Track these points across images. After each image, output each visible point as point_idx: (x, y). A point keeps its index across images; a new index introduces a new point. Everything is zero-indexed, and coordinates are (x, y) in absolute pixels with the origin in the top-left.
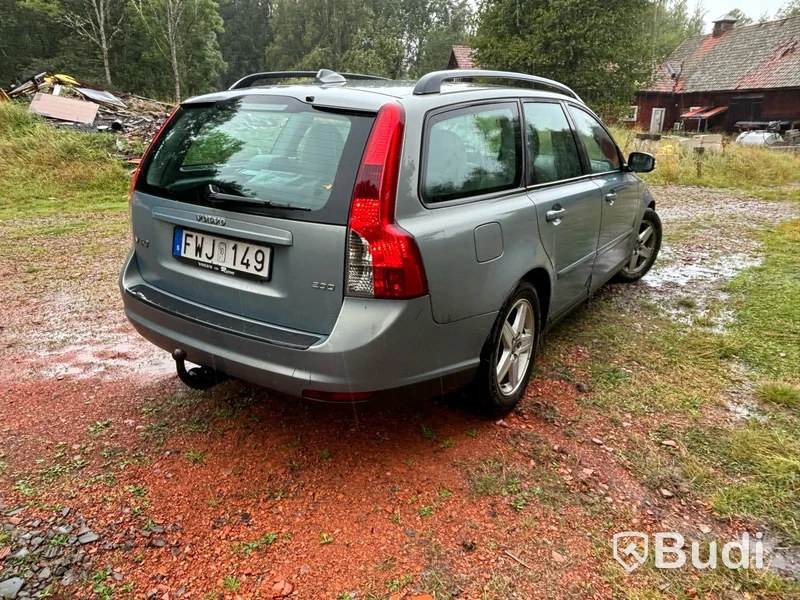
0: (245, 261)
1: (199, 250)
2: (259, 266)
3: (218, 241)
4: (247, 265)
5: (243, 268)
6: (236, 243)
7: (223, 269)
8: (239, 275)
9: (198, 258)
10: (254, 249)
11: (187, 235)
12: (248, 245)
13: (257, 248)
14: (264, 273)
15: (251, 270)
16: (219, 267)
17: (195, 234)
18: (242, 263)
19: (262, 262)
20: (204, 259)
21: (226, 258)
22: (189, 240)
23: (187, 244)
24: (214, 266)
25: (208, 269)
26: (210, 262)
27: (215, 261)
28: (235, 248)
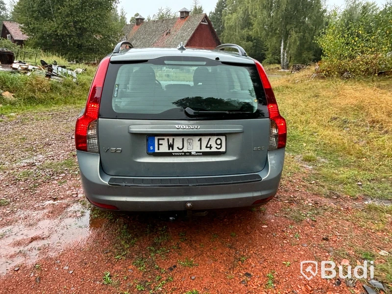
0: (209, 146)
1: (171, 146)
2: (219, 147)
3: (186, 138)
4: (211, 147)
5: (208, 150)
6: (201, 137)
7: (193, 153)
8: (205, 154)
9: (171, 151)
10: (214, 138)
11: (159, 140)
12: (209, 137)
13: (216, 138)
14: (223, 149)
15: (214, 149)
16: (190, 153)
17: (166, 138)
18: (207, 147)
19: (221, 144)
20: (176, 150)
21: (194, 146)
22: (161, 142)
23: (159, 144)
24: (185, 153)
25: (182, 155)
26: (181, 151)
27: (185, 150)
28: (200, 140)
